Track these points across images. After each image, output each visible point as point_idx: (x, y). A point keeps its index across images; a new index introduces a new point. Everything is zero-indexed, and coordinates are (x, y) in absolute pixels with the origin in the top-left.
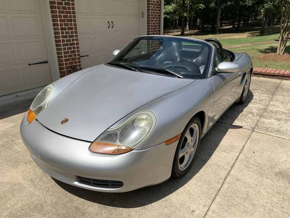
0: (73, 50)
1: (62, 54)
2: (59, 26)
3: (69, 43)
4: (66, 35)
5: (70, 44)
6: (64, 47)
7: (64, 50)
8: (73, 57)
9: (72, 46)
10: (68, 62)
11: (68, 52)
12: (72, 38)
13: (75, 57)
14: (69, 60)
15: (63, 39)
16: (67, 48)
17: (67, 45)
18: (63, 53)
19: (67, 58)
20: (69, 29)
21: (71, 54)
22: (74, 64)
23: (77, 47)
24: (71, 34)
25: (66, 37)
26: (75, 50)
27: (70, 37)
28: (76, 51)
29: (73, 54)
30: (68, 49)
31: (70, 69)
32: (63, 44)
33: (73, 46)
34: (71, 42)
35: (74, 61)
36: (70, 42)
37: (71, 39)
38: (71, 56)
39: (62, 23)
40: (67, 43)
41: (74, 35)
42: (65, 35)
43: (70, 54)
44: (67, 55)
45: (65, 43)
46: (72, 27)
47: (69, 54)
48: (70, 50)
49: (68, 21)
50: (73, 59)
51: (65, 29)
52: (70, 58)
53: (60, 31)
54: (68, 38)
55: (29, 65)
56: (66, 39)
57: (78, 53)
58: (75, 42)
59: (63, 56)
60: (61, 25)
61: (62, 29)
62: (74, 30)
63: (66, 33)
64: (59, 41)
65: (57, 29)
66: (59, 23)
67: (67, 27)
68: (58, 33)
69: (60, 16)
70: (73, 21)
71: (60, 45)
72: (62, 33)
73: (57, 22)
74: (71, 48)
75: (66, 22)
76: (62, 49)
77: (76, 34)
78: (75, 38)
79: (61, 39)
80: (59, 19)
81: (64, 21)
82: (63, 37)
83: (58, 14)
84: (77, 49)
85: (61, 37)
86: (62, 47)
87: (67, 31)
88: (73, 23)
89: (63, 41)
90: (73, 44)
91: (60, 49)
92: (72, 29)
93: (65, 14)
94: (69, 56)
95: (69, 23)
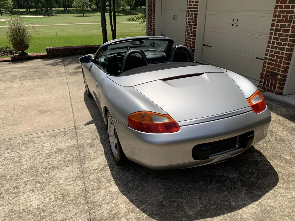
0: (280, 55)
1: (267, 56)
2: (275, 26)
3: (278, 46)
4: (279, 37)
5: (280, 49)
6: (272, 49)
7: (270, 52)
8: (278, 63)
9: (281, 51)
10: (271, 66)
11: (274, 56)
12: (284, 42)
13: (280, 64)
14: (272, 64)
15: (274, 40)
16: (275, 51)
17: (276, 48)
18: (269, 55)
19: (271, 62)
20: (284, 31)
21: (277, 59)
22: (276, 72)
23: (286, 53)
25: (278, 39)
26: (283, 56)
27: (282, 40)
28: (284, 59)
29: (279, 60)
30: (276, 52)
31: (270, 74)
33: (282, 51)
34: (282, 46)
35: (277, 68)
36: (280, 46)
37: (283, 42)
38: (276, 61)
39: (278, 23)
40: (277, 46)
41: (287, 39)
42: (277, 37)
43: (275, 59)
44: (272, 58)
45: (275, 45)
46: (288, 29)
47: (274, 59)
48: (276, 55)
49: (286, 21)
50: (276, 65)
51: (280, 30)
52: (274, 62)
53: (274, 32)
54: (279, 41)
55: (257, 58)
56: (277, 42)
57: (285, 61)
58: (287, 47)
59: (268, 58)
60: (277, 25)
61: (276, 30)
62: (290, 33)
63: (280, 35)
64: (269, 42)
65: (272, 29)
66: (276, 23)
67: (282, 28)
68: (271, 34)
69: (279, 16)
70: (292, 22)
71: (268, 46)
72: (275, 34)
73: (274, 23)
74: (278, 53)
75: (284, 23)
76: (270, 50)
77: (293, 39)
78: (288, 43)
79: (272, 40)
80: (276, 19)
81: (282, 21)
82: (274, 38)
83: (277, 14)
84: (285, 56)
85: (273, 38)
86: (270, 49)
87: (281, 33)
88: (292, 24)
89: (274, 43)
90: (283, 49)
91: (267, 50)
92: (288, 31)
93: (286, 14)
94: (273, 61)
95: (287, 24)
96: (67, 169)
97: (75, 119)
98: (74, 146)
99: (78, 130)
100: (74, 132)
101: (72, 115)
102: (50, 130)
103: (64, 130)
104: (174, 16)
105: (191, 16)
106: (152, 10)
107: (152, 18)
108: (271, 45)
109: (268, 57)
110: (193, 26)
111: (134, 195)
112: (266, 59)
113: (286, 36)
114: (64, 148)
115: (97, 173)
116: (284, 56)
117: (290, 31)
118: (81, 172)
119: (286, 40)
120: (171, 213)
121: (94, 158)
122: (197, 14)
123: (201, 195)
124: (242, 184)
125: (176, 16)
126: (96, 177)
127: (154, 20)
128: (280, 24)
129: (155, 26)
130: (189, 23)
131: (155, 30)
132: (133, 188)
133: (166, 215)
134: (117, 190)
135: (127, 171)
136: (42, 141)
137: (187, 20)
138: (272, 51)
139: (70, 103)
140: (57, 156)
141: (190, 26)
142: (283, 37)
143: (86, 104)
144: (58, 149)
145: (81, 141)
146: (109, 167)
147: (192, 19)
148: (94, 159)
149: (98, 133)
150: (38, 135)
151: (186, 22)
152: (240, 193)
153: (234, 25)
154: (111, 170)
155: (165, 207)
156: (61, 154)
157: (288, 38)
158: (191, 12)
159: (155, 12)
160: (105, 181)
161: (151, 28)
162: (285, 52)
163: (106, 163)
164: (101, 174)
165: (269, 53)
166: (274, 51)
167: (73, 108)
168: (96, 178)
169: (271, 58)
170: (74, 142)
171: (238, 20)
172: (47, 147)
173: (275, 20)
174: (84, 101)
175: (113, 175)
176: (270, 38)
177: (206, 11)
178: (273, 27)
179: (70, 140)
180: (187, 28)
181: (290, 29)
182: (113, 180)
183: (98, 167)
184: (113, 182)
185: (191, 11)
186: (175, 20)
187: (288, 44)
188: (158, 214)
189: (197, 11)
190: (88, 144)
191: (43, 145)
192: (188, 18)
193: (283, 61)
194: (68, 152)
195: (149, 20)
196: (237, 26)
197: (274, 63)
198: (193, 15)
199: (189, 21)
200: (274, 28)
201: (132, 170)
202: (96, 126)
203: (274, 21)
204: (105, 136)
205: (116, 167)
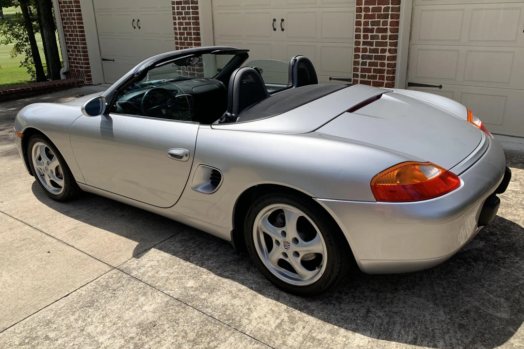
0: (379, 67)
1: (358, 71)
2: (362, 25)
3: (374, 54)
4: (372, 41)
5: (376, 58)
6: (364, 60)
7: (361, 65)
8: (377, 80)
9: (379, 61)
11: (369, 71)
12: (383, 48)
13: (381, 81)
14: (369, 83)
15: (365, 46)
16: (369, 62)
17: (370, 57)
18: (360, 70)
19: (366, 79)
20: (379, 30)
21: (375, 74)
23: (388, 64)
24: (380, 40)
25: (371, 44)
26: (384, 68)
27: (378, 44)
28: (386, 72)
29: (378, 75)
30: (371, 64)
32: (362, 55)
34: (379, 54)
36: (376, 54)
37: (380, 48)
38: (374, 77)
39: (368, 20)
40: (371, 54)
41: (387, 42)
42: (369, 40)
43: (372, 74)
44: (367, 74)
45: (368, 53)
46: (385, 27)
48: (373, 68)
49: (379, 17)
50: (376, 84)
51: (372, 31)
52: (370, 80)
53: (362, 34)
54: (374, 47)
55: (330, 79)
56: (370, 48)
57: (388, 75)
58: (387, 54)
59: (360, 75)
60: (366, 24)
61: (366, 30)
62: (389, 33)
63: (373, 37)
64: (357, 50)
65: (358, 30)
66: (363, 20)
67: (376, 27)
68: (358, 37)
69: (367, 10)
70: (390, 17)
71: (357, 56)
72: (365, 37)
73: (360, 20)
74: (375, 64)
75: (376, 20)
76: (360, 62)
77: (395, 41)
78: (388, 47)
79: (361, 47)
80: (363, 14)
81: (372, 17)
82: (364, 43)
83: (363, 6)
84: (388, 67)
85: (362, 43)
86: (360, 60)
87: (375, 34)
88: (389, 20)
89: (365, 50)
90: (383, 58)
91: (356, 63)
92: (385, 30)
93: (377, 6)
94: (369, 77)
95: (382, 20)
97: (91, 254)
98: (167, 304)
99: (135, 272)
100: (129, 280)
101: (71, 248)
103: (97, 284)
104: (134, 20)
105: (184, 18)
106: (72, 11)
107: (75, 27)
108: (361, 54)
109: (359, 73)
110: (193, 37)
111: (402, 332)
112: (357, 76)
113: (384, 37)
114: (151, 319)
115: (292, 331)
116: (386, 68)
117: (389, 30)
118: (257, 343)
119: (385, 44)
120: (485, 329)
121: (247, 307)
122: (197, 13)
125: (139, 21)
126: (301, 339)
127: (83, 32)
128: (370, 20)
129: (85, 44)
130: (182, 31)
131: (87, 52)
132: (385, 322)
133: (483, 335)
134: (367, 340)
135: (340, 303)
136: (69, 327)
137: (177, 26)
138: (364, 64)
139: (27, 227)
140: (158, 339)
141: (186, 36)
142: (379, 41)
143: (76, 218)
144: (139, 324)
145: (171, 290)
146: (300, 310)
147: (189, 24)
148: (249, 309)
149: (188, 263)
150: (36, 320)
151: (175, 29)
152: (516, 263)
153: (279, 28)
154: (311, 313)
155: (467, 325)
156: (160, 331)
157: (388, 40)
158: (183, 11)
159: (80, 15)
160: (329, 336)
161: (75, 47)
162: (386, 62)
163: (284, 307)
164: (301, 327)
165: (360, 67)
166: (368, 63)
167: (52, 234)
168: (305, 340)
169: (364, 74)
170: (160, 299)
171: (283, 20)
172: (103, 333)
173: (361, 16)
174: (62, 215)
175: (327, 320)
176: (358, 43)
177: (212, 8)
178: (359, 27)
179: (142, 299)
180: (179, 41)
181: (388, 27)
182: (336, 327)
183: (279, 321)
184: (342, 331)
185: (183, 8)
186: (137, 27)
187: (389, 50)
188: (473, 339)
189: (197, 8)
190: (196, 289)
191: (84, 333)
192: (177, 21)
193: (386, 75)
194: (176, 321)
195: (68, 31)
196: (283, 30)
197: (372, 80)
198: (191, 16)
199: (182, 27)
200: (362, 27)
201: (344, 297)
202: (167, 252)
203: (359, 17)
204: (212, 263)
205: (312, 305)
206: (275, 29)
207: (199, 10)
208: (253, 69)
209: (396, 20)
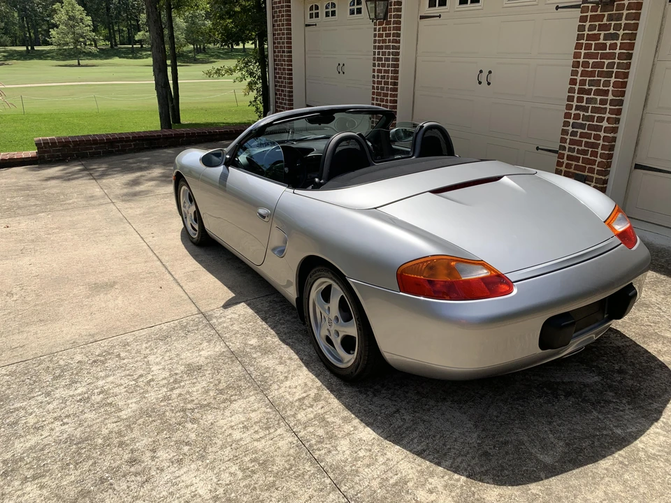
0: (592, 140)
1: (566, 143)
2: (578, 84)
3: (588, 123)
4: (587, 105)
5: (590, 127)
6: (575, 130)
7: (571, 136)
8: (588, 157)
9: (593, 132)
10: (574, 163)
11: (579, 143)
12: (600, 115)
13: (593, 158)
14: (577, 159)
15: (578, 112)
16: (581, 133)
17: (582, 126)
18: (568, 141)
19: (575, 154)
20: (598, 92)
21: (586, 149)
22: (586, 174)
23: (604, 136)
24: (598, 106)
25: (586, 109)
26: (598, 142)
27: (595, 110)
28: (600, 147)
29: (590, 150)
30: (582, 135)
32: (573, 123)
33: (596, 133)
34: (595, 123)
35: (588, 166)
36: (591, 123)
37: (597, 115)
38: (585, 152)
39: (585, 78)
40: (584, 122)
41: (606, 108)
42: (584, 104)
43: (583, 148)
44: (577, 147)
45: (580, 121)
46: (606, 88)
47: (580, 148)
48: (585, 140)
49: (601, 74)
50: (586, 161)
51: (589, 92)
53: (576, 95)
54: (589, 114)
55: (538, 148)
56: (583, 115)
57: (603, 152)
58: (605, 124)
59: (567, 148)
60: (583, 83)
61: (581, 91)
62: (610, 97)
63: (589, 101)
64: (567, 115)
65: (572, 90)
66: (579, 78)
67: (594, 88)
68: (570, 99)
69: (586, 64)
70: (614, 75)
71: (567, 124)
72: (580, 100)
73: (575, 77)
74: (588, 136)
75: (596, 78)
76: (570, 132)
77: (617, 107)
78: (607, 115)
79: (573, 112)
80: (580, 69)
81: (592, 74)
82: (578, 108)
83: (581, 60)
84: (604, 141)
85: (574, 107)
86: (570, 129)
87: (592, 96)
88: (613, 80)
89: (577, 117)
90: (598, 128)
91: (564, 132)
92: (606, 93)
93: (599, 60)
94: (579, 152)
95: (603, 79)
96: (235, 406)
97: (192, 296)
98: (222, 354)
99: (214, 320)
100: (206, 326)
101: (179, 288)
102: (142, 327)
103: (179, 323)
104: (339, 64)
105: (383, 65)
106: (284, 52)
107: (284, 69)
108: (571, 121)
109: (567, 146)
110: (390, 86)
111: (416, 440)
112: (564, 148)
113: (603, 102)
114: (201, 363)
115: (309, 407)
116: (601, 142)
117: (610, 92)
118: (271, 408)
119: (604, 111)
120: (510, 465)
121: (286, 375)
122: (397, 60)
123: (550, 423)
124: (616, 393)
125: (344, 65)
126: (312, 416)
127: (291, 74)
128: (588, 79)
129: (291, 88)
130: (380, 80)
131: (292, 96)
132: (405, 427)
133: (502, 470)
134: (373, 436)
135: (375, 396)
136: (138, 352)
137: (376, 74)
138: (574, 134)
139: (159, 263)
140: (195, 381)
141: (383, 85)
142: (596, 106)
143: (200, 262)
144: (189, 365)
145: (232, 343)
146: (331, 391)
147: (386, 71)
148: (286, 377)
149: (264, 323)
150: (120, 340)
151: (374, 76)
152: (621, 411)
153: (484, 82)
154: (339, 397)
155: (492, 456)
156: (201, 375)
157: (608, 106)
158: (383, 57)
159: (291, 56)
160: (338, 421)
161: (282, 91)
162: (602, 134)
163: (319, 383)
164: (320, 407)
165: (568, 137)
166: (579, 134)
167: (173, 273)
168: (315, 418)
169: (573, 147)
170: (219, 348)
171: (490, 72)
172: (157, 364)
173: (578, 72)
174: (191, 257)
175: (349, 407)
176: (569, 107)
177: (416, 53)
178: (573, 86)
179: (205, 344)
180: (376, 91)
181: (611, 88)
182: (353, 416)
183: (304, 395)
184: (356, 421)
185: (384, 54)
186: (341, 72)
187: (608, 118)
188: (486, 471)
189: (398, 54)
190: (255, 348)
191: (146, 360)
192: (376, 68)
193: (600, 151)
194: (218, 370)
195: (278, 73)
196: (489, 84)
197: (581, 156)
198: (391, 63)
199: (380, 75)
200: (577, 87)
201: (383, 391)
202: (252, 308)
203: (574, 73)
204: (284, 328)
205: (346, 390)
206: (480, 83)
207: (400, 57)
208: (356, 134)
209: (621, 80)
